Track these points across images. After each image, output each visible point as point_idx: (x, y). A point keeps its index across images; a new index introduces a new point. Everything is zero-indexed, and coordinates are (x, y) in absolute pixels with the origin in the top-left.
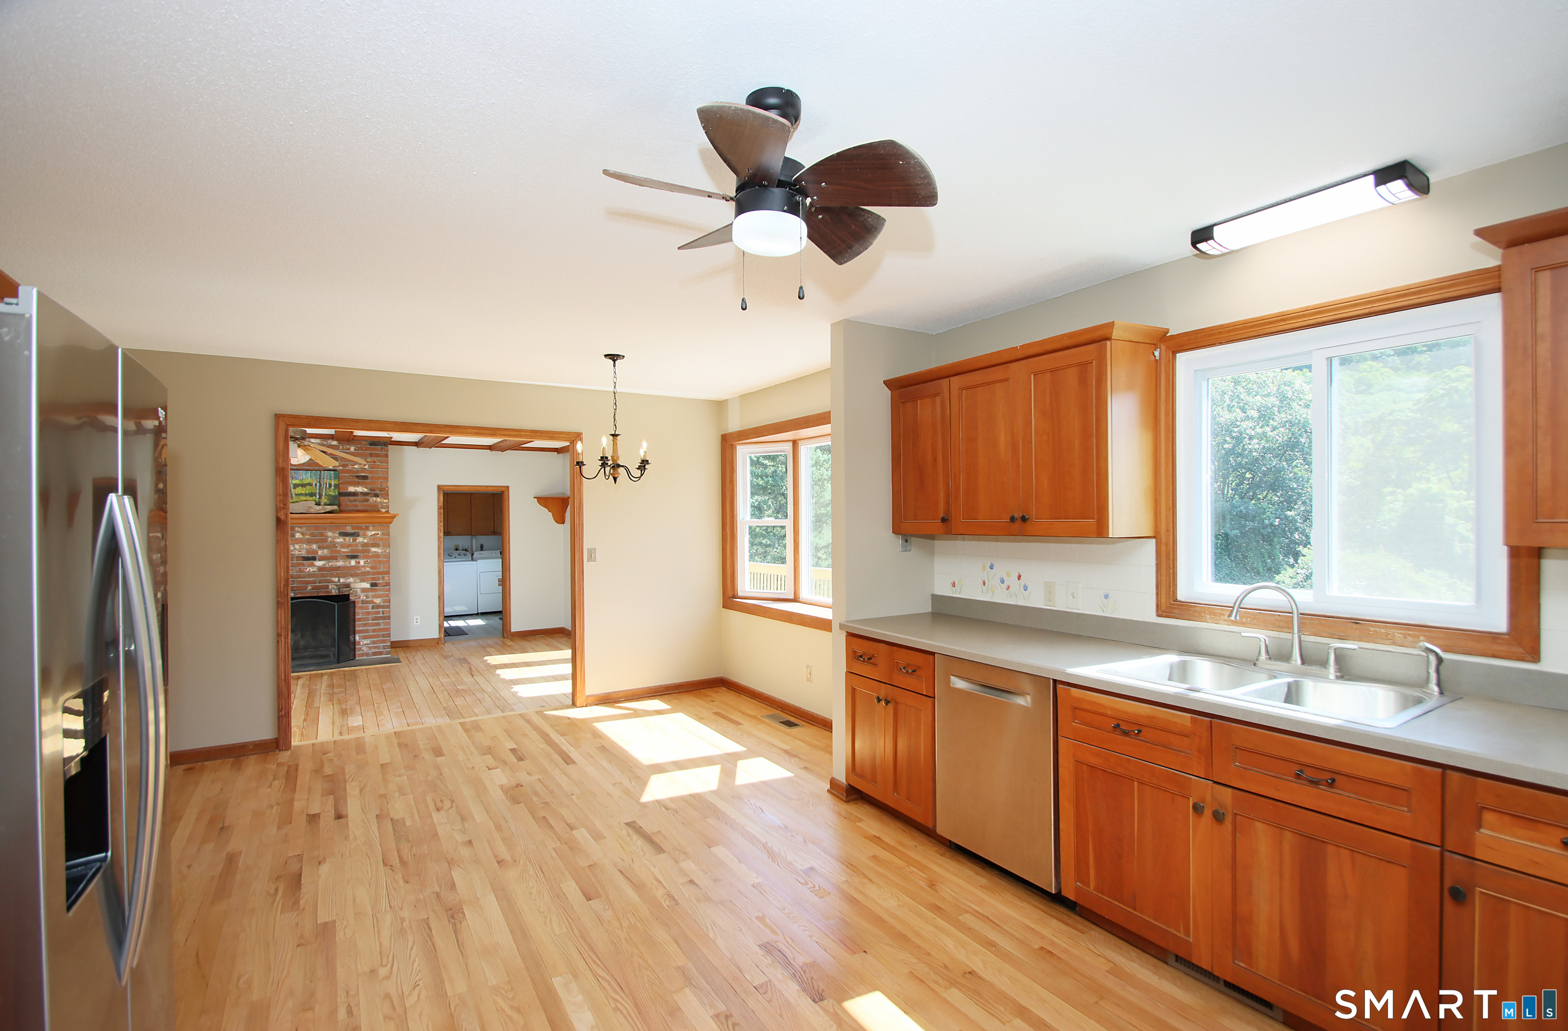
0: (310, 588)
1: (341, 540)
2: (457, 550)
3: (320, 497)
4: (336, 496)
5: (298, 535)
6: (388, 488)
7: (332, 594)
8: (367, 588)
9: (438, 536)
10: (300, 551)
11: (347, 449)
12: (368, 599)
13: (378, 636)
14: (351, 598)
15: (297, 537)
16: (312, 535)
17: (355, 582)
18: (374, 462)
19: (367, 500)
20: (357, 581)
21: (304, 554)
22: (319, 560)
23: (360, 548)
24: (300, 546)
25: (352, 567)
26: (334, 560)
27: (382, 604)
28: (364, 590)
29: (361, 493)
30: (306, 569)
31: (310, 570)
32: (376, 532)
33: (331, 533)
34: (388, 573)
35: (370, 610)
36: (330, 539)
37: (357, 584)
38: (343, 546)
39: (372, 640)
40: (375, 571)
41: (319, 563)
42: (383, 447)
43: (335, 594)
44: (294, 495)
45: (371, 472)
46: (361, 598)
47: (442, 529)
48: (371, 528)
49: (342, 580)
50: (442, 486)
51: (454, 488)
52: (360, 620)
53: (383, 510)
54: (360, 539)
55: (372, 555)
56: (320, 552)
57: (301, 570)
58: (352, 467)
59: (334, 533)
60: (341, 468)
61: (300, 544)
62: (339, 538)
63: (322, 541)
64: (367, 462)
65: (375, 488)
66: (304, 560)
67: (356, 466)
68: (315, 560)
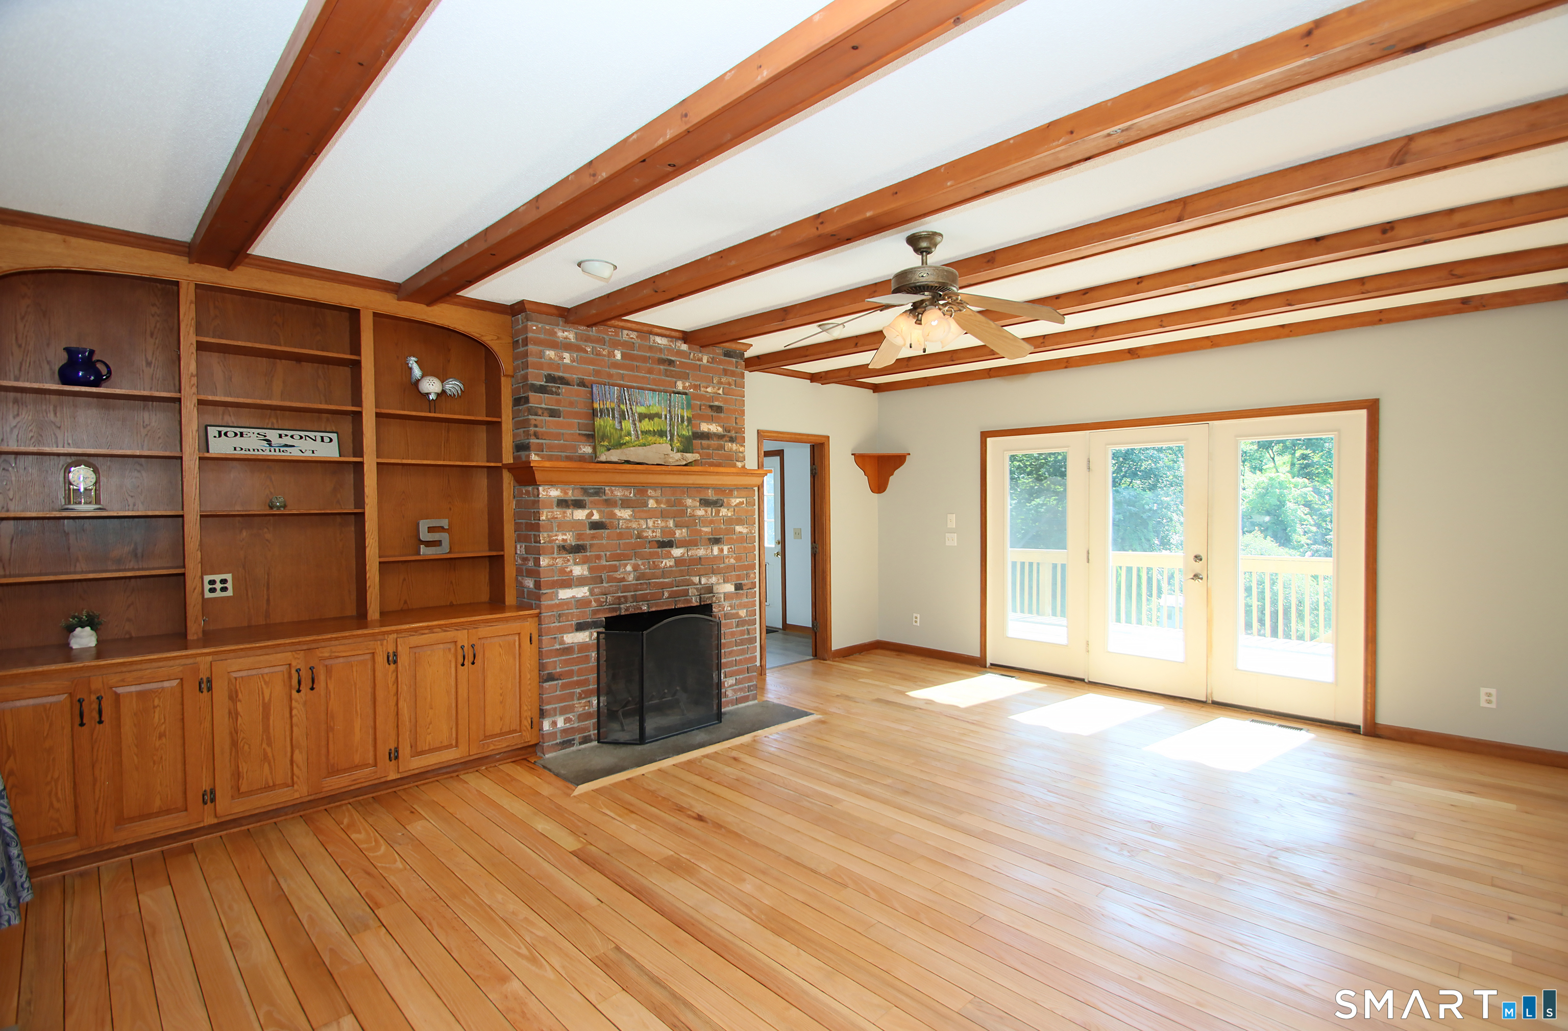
0: (666, 595)
1: (701, 512)
3: (673, 439)
4: (689, 437)
5: (652, 503)
6: (743, 429)
7: (692, 605)
8: (732, 593)
10: (653, 532)
11: (699, 360)
12: (732, 611)
13: (742, 672)
14: (714, 609)
15: (649, 506)
16: (668, 502)
17: (718, 584)
18: (729, 384)
19: (722, 447)
20: (720, 581)
21: (658, 535)
22: (677, 547)
23: (723, 526)
24: (654, 523)
25: (715, 557)
26: (694, 546)
27: (747, 618)
28: (727, 596)
29: (715, 434)
30: (662, 562)
31: (666, 563)
32: (741, 500)
33: (690, 501)
34: (751, 567)
35: (734, 629)
36: (689, 510)
37: (720, 586)
38: (704, 521)
39: (738, 677)
40: (739, 563)
41: (677, 552)
43: (696, 604)
44: (639, 432)
45: (724, 401)
46: (725, 609)
48: (736, 492)
49: (703, 581)
50: (762, 432)
51: (774, 435)
52: (726, 645)
53: (739, 464)
54: (723, 511)
55: (737, 538)
56: (678, 533)
57: (656, 563)
58: (705, 389)
59: (695, 500)
60: (692, 390)
61: (654, 519)
62: (700, 510)
63: (677, 512)
64: (722, 383)
65: (730, 427)
66: (659, 548)
67: (709, 390)
68: (672, 546)
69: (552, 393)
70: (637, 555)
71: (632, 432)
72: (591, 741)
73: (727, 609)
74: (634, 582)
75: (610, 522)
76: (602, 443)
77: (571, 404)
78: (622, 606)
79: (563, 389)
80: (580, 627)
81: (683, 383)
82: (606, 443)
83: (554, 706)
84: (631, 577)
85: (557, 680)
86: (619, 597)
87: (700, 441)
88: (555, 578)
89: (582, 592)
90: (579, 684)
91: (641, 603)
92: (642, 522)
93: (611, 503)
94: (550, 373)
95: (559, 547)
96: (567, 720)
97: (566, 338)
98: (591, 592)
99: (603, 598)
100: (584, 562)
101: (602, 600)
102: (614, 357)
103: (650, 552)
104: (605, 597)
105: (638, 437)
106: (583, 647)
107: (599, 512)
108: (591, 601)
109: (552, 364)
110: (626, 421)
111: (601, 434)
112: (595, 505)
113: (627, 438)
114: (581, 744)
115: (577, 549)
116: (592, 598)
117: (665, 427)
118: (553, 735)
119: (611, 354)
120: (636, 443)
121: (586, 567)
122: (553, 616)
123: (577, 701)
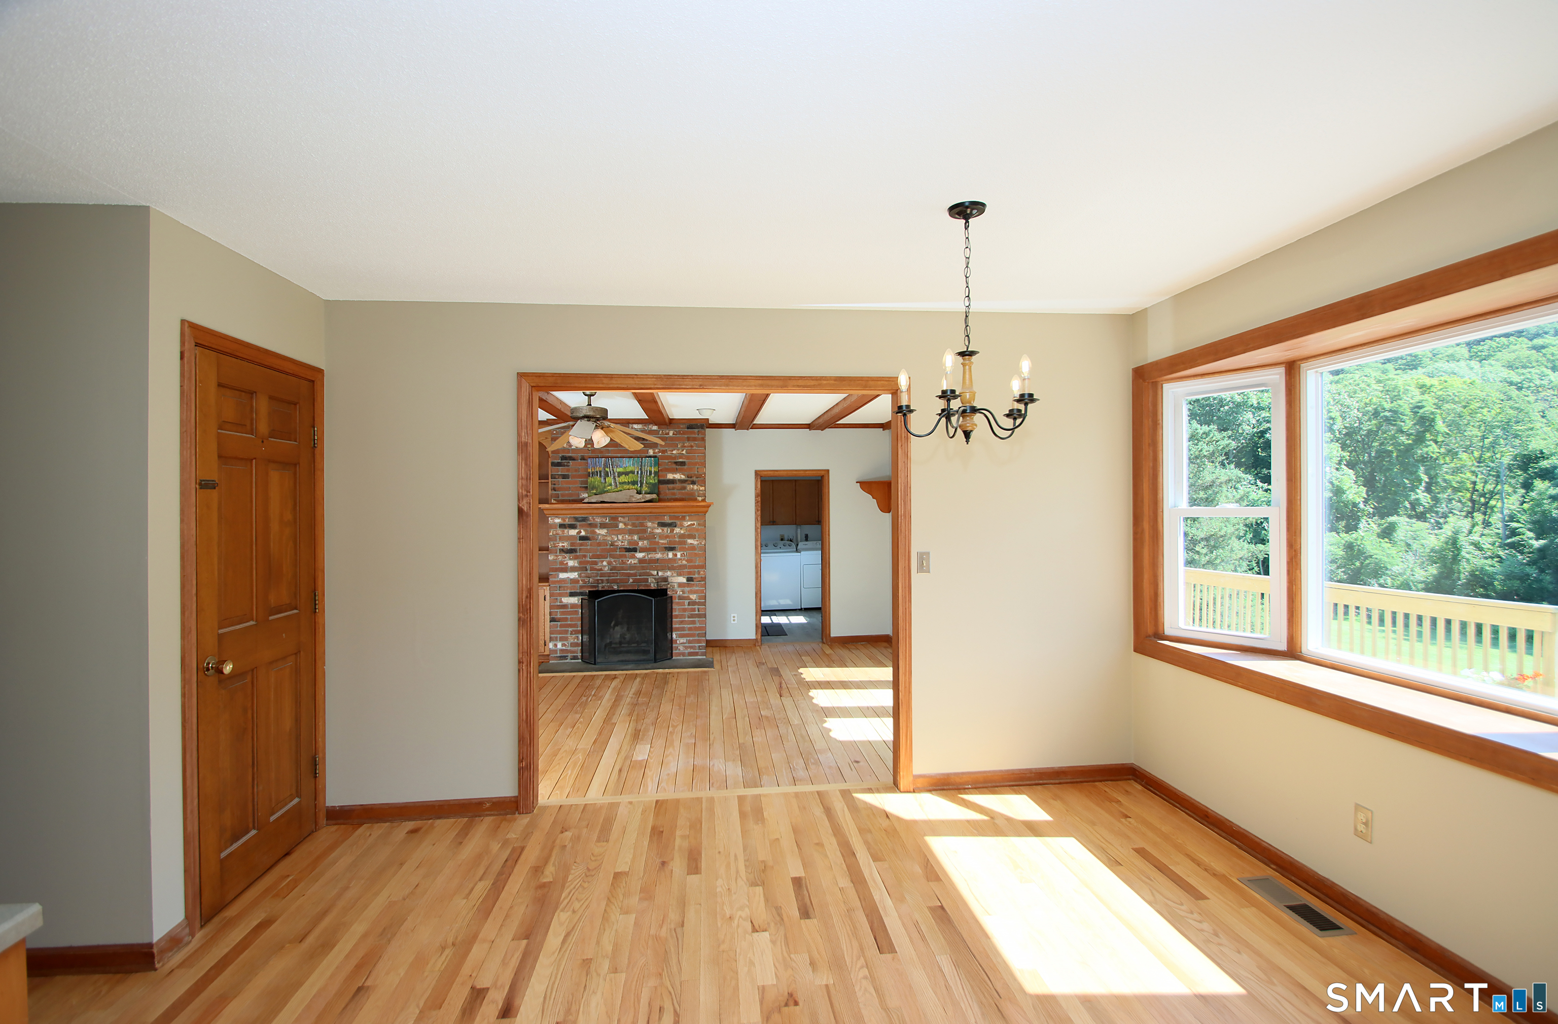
0: (631, 580)
1: (659, 531)
2: (782, 540)
3: (641, 486)
4: (655, 483)
5: (621, 526)
6: (705, 475)
7: (652, 588)
8: (684, 583)
9: (756, 526)
10: (622, 542)
11: (666, 434)
12: (684, 595)
13: (695, 635)
14: (668, 593)
15: (619, 527)
16: (634, 525)
17: (672, 576)
18: (692, 446)
19: (685, 488)
20: (674, 575)
21: (626, 545)
22: (640, 552)
23: (677, 540)
24: (623, 537)
25: (670, 559)
26: (654, 552)
27: (697, 601)
28: (680, 585)
29: (679, 480)
30: (629, 561)
31: (631, 562)
32: (692, 523)
33: (651, 524)
34: (704, 567)
35: (686, 607)
36: (649, 529)
37: (674, 578)
38: (662, 537)
39: (688, 639)
40: (692, 564)
41: (640, 555)
42: (700, 430)
43: (654, 588)
44: (618, 483)
45: (688, 458)
46: (678, 593)
47: (759, 519)
48: (688, 518)
49: (660, 573)
50: (759, 471)
51: (771, 473)
52: (677, 616)
53: (700, 499)
54: (677, 530)
55: (688, 547)
56: (640, 543)
57: (624, 561)
58: (671, 452)
59: (654, 523)
60: (660, 454)
61: (623, 535)
62: (658, 529)
63: (642, 532)
64: (685, 447)
65: (693, 474)
66: (626, 552)
67: (674, 452)
68: (636, 551)
69: (564, 465)
70: (612, 556)
71: (613, 484)
72: (578, 659)
74: (609, 571)
75: (593, 536)
76: (592, 491)
77: (576, 470)
78: (600, 585)
79: (571, 462)
80: (572, 595)
81: (654, 450)
82: (595, 491)
83: (556, 635)
84: (606, 569)
85: (558, 621)
86: (598, 580)
87: (667, 485)
88: (558, 566)
89: (574, 575)
90: (571, 626)
91: (613, 584)
92: (614, 537)
93: (592, 525)
94: (563, 454)
95: (560, 549)
96: (564, 645)
98: (580, 575)
100: (575, 558)
101: (586, 580)
103: (620, 554)
104: (588, 579)
105: (616, 486)
106: (573, 606)
107: (585, 531)
108: (580, 581)
109: (565, 449)
110: (608, 477)
111: (591, 486)
112: (582, 527)
113: (609, 487)
114: (571, 659)
115: (571, 551)
116: (580, 579)
117: (637, 479)
118: (555, 651)
120: (614, 490)
121: (576, 561)
122: (557, 587)
123: (569, 635)
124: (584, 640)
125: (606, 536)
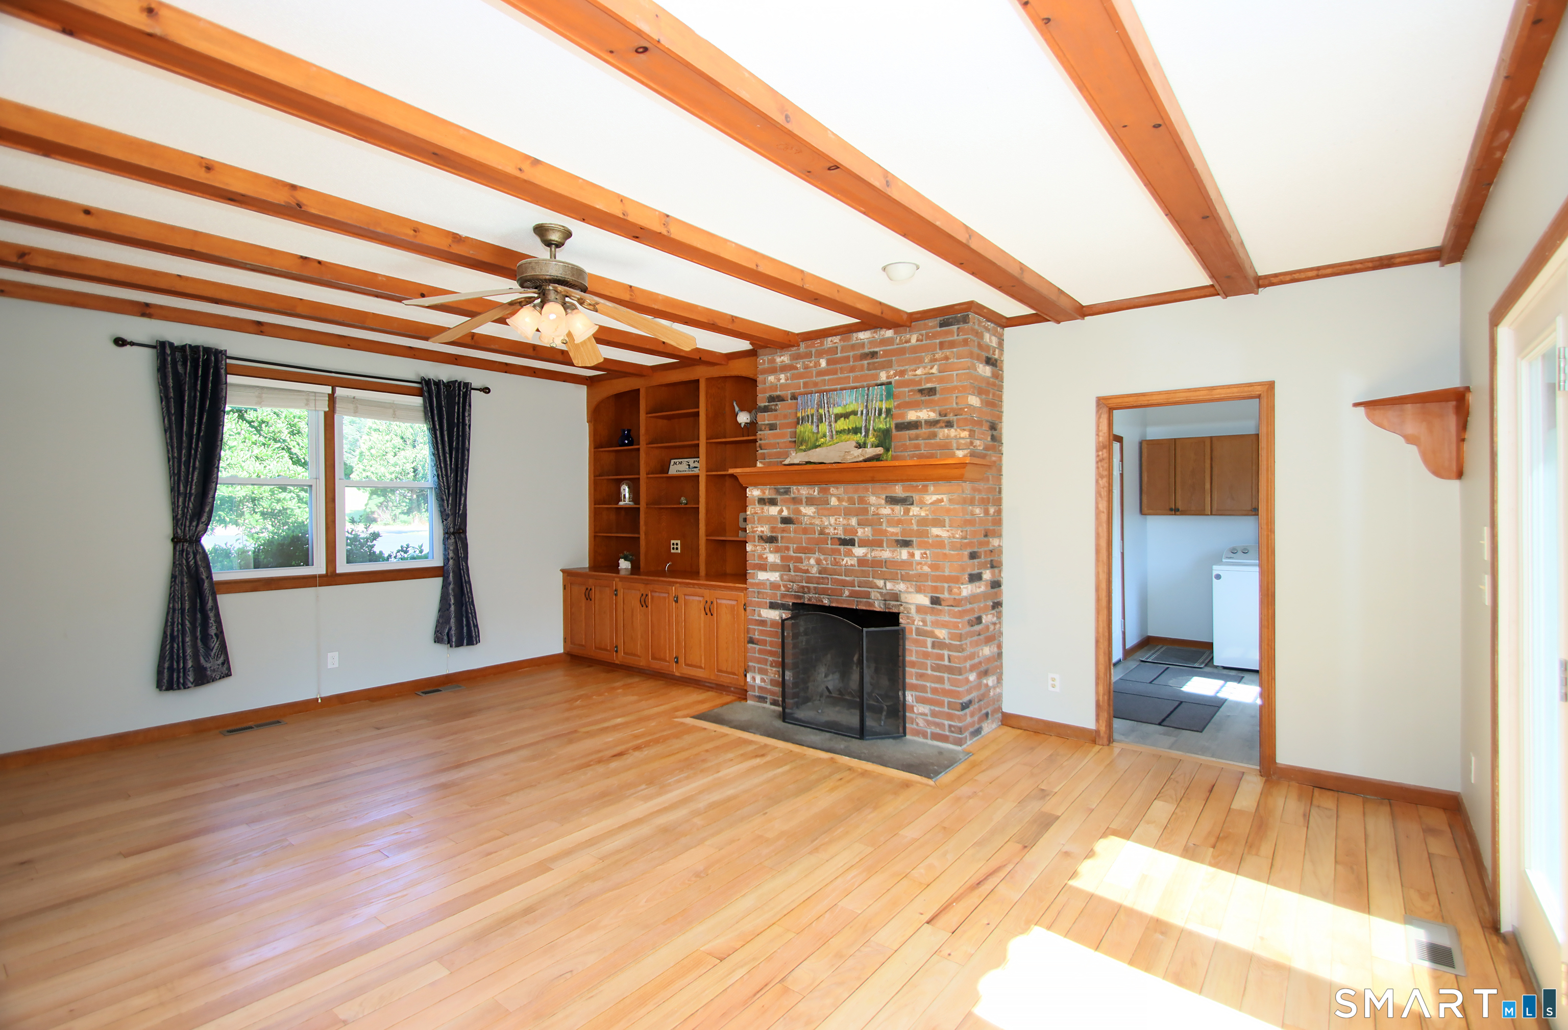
0: (847, 593)
1: (886, 511)
3: (866, 435)
4: (887, 429)
5: (834, 501)
7: (874, 609)
8: (926, 606)
10: (835, 529)
11: (906, 342)
12: (925, 628)
13: (940, 704)
14: (899, 620)
15: (832, 504)
16: (851, 501)
17: (907, 592)
18: (947, 358)
19: (934, 435)
20: (911, 590)
21: (840, 533)
22: (859, 546)
23: (915, 527)
24: (836, 520)
25: (903, 562)
26: (879, 547)
27: (947, 641)
28: (920, 609)
29: (927, 421)
30: (843, 560)
31: (847, 562)
32: (939, 497)
33: (874, 498)
35: (930, 650)
36: (872, 508)
37: (910, 595)
38: (892, 522)
39: (933, 708)
40: (938, 573)
41: (859, 551)
42: (961, 326)
43: (878, 609)
44: (834, 433)
45: (941, 380)
46: (916, 623)
48: (932, 488)
49: (889, 586)
52: (913, 664)
53: (960, 453)
54: (915, 510)
55: (933, 542)
56: (860, 532)
57: (837, 560)
58: (914, 373)
59: (879, 498)
60: (897, 377)
61: (836, 517)
62: (885, 508)
63: (861, 511)
64: (936, 360)
65: (946, 409)
66: (840, 545)
67: (919, 372)
68: (853, 545)
69: (771, 410)
70: (821, 551)
71: (828, 434)
72: (778, 705)
73: (918, 623)
74: (817, 575)
75: (797, 518)
76: (801, 448)
77: (785, 417)
78: (806, 595)
79: (780, 405)
80: (773, 606)
81: (888, 372)
82: (804, 447)
83: (754, 665)
84: (814, 570)
85: (756, 644)
86: (803, 587)
87: (907, 432)
88: (757, 562)
89: (774, 577)
90: (770, 653)
91: (822, 596)
92: (824, 519)
93: (796, 501)
94: (770, 394)
95: (758, 537)
96: (763, 680)
97: (783, 361)
98: (781, 577)
99: (790, 585)
100: (777, 550)
101: (789, 586)
102: (820, 366)
103: (832, 549)
104: (792, 584)
105: (832, 438)
106: (773, 623)
107: (788, 509)
108: (780, 586)
109: (774, 387)
110: (822, 424)
111: (800, 439)
112: (785, 502)
113: (822, 440)
114: (771, 703)
115: (771, 540)
116: (781, 583)
117: (860, 423)
118: (753, 687)
119: (817, 364)
120: (830, 443)
121: (778, 555)
122: (754, 592)
123: (769, 667)
124: (787, 678)
125: (814, 518)
